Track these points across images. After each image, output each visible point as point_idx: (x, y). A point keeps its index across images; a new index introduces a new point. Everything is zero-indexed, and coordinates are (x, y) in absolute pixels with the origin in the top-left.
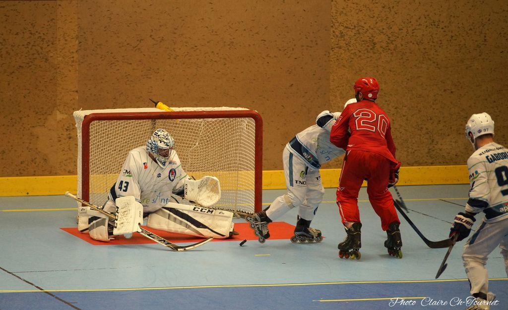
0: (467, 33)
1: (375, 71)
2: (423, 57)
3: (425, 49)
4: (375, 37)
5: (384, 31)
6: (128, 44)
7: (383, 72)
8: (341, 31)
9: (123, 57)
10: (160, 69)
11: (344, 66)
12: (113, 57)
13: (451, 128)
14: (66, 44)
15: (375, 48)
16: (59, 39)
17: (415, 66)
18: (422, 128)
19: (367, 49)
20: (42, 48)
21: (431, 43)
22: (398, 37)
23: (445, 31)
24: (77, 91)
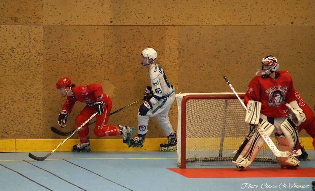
6: (211, 54)
9: (207, 62)
10: (231, 70)
12: (201, 62)
14: (171, 53)
16: (166, 50)
24: (177, 84)
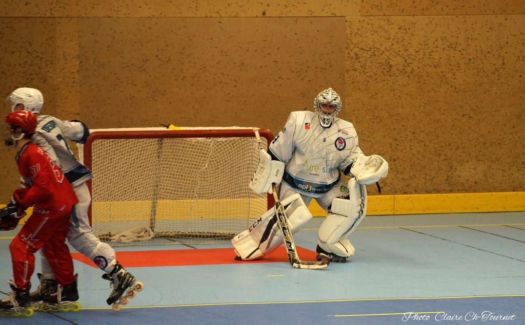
0: (485, 56)
1: (392, 95)
2: (440, 81)
3: (442, 72)
4: (391, 59)
5: (400, 53)
6: (132, 64)
7: (399, 96)
8: (355, 53)
9: (127, 78)
10: (167, 91)
11: (359, 89)
12: (117, 78)
13: (470, 154)
14: (66, 64)
15: (392, 71)
16: (59, 58)
17: (433, 89)
18: (440, 154)
19: (383, 72)
20: (40, 68)
21: (448, 66)
22: (415, 60)
23: (462, 54)
24: (78, 114)
